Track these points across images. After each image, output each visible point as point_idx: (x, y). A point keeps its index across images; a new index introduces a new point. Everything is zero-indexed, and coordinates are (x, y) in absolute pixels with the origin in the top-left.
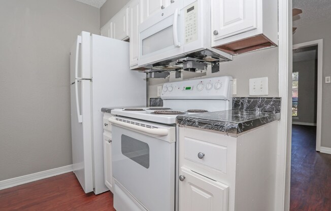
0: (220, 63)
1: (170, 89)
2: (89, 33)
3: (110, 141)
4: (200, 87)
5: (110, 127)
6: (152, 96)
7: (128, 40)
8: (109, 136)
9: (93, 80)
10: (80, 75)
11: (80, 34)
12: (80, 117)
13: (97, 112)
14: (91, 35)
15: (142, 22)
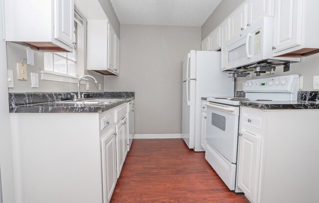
0: (290, 64)
1: (250, 84)
2: (195, 51)
3: (205, 118)
4: (271, 83)
5: (206, 109)
6: (238, 89)
7: (220, 50)
8: (205, 114)
9: (197, 80)
10: (189, 77)
11: (189, 52)
12: (189, 103)
13: (199, 100)
14: (196, 51)
15: (229, 39)
